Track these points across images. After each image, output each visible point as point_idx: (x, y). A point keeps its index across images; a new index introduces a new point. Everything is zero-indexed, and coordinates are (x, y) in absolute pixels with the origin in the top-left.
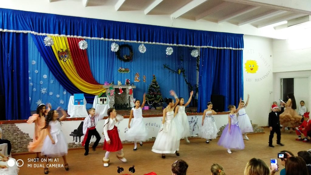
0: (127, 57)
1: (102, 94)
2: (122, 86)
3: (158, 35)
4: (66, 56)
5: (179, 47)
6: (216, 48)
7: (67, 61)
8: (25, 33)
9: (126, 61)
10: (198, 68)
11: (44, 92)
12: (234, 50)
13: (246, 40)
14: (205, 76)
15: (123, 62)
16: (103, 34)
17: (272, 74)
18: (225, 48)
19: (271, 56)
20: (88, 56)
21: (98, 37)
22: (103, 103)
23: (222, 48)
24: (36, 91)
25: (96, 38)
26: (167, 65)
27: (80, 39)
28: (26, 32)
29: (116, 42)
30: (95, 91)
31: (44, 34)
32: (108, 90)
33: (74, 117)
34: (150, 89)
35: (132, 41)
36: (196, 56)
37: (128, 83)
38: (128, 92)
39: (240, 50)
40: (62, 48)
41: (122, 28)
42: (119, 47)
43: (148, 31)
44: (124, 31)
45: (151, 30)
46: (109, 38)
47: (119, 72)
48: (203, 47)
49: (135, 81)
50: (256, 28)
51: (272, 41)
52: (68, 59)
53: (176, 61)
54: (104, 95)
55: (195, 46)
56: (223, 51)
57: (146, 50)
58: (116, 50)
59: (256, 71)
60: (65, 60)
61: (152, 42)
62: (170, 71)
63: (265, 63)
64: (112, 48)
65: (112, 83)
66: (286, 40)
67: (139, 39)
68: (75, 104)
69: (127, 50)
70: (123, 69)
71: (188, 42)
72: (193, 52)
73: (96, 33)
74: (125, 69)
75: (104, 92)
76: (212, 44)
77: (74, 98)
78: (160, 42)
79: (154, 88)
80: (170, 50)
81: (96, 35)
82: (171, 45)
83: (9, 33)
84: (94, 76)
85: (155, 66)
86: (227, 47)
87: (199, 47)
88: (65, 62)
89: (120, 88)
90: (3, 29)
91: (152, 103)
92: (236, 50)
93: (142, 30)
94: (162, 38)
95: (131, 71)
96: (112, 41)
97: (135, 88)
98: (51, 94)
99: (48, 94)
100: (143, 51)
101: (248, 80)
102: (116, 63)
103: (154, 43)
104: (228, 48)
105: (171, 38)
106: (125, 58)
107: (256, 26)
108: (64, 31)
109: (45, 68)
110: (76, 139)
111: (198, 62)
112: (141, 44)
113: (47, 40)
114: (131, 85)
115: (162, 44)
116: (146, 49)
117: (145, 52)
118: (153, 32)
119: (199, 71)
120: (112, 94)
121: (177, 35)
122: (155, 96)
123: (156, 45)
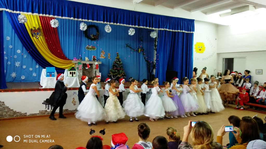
0: (94, 36)
1: (71, 68)
2: (89, 62)
3: (122, 17)
4: (38, 34)
5: (140, 28)
6: (171, 30)
7: (39, 38)
9: (93, 40)
10: (155, 48)
11: (18, 65)
12: (186, 33)
13: (196, 25)
14: (162, 55)
15: (90, 41)
16: (73, 14)
17: (216, 54)
20: (59, 34)
21: (68, 16)
23: (176, 31)
24: (11, 65)
25: (67, 18)
26: (129, 45)
27: (52, 18)
29: (85, 22)
30: (65, 65)
31: (18, 12)
32: (77, 65)
33: (46, 88)
34: (113, 65)
35: (99, 22)
36: (154, 37)
37: (94, 59)
38: (94, 67)
39: (191, 33)
40: (34, 27)
41: (90, 9)
42: (87, 26)
43: (113, 13)
44: (92, 13)
45: (116, 13)
46: (78, 18)
47: (87, 49)
48: (160, 29)
49: (101, 58)
50: (205, 15)
51: (217, 26)
52: (41, 36)
53: (137, 41)
54: (73, 69)
55: (153, 28)
56: (177, 33)
57: (111, 30)
58: (85, 29)
59: (204, 52)
60: (37, 37)
61: (117, 23)
62: (131, 50)
63: (211, 45)
64: (81, 27)
65: (80, 59)
66: (229, 26)
67: (105, 20)
68: (47, 76)
69: (93, 30)
70: (90, 47)
71: (148, 25)
72: (152, 34)
73: (66, 13)
74: (92, 47)
75: (73, 66)
76: (168, 27)
77: (47, 70)
78: (123, 24)
79: (118, 64)
80: (133, 31)
81: (67, 15)
82: (134, 26)
84: (64, 52)
85: (119, 45)
86: (180, 30)
87: (157, 29)
88: (38, 39)
89: (88, 63)
91: (115, 77)
92: (188, 33)
93: (108, 12)
94: (125, 20)
95: (97, 49)
96: (81, 20)
97: (101, 63)
98: (24, 67)
99: (22, 67)
100: (108, 30)
101: (196, 59)
102: (84, 41)
103: (118, 24)
104: (181, 31)
105: (134, 20)
106: (92, 37)
107: (205, 13)
108: (37, 10)
109: (19, 43)
110: (48, 107)
111: (156, 43)
112: (107, 24)
113: (21, 18)
114: (97, 61)
115: (125, 25)
117: (110, 31)
118: (117, 15)
119: (156, 51)
120: (80, 68)
121: (139, 18)
122: (118, 71)
123: (120, 26)
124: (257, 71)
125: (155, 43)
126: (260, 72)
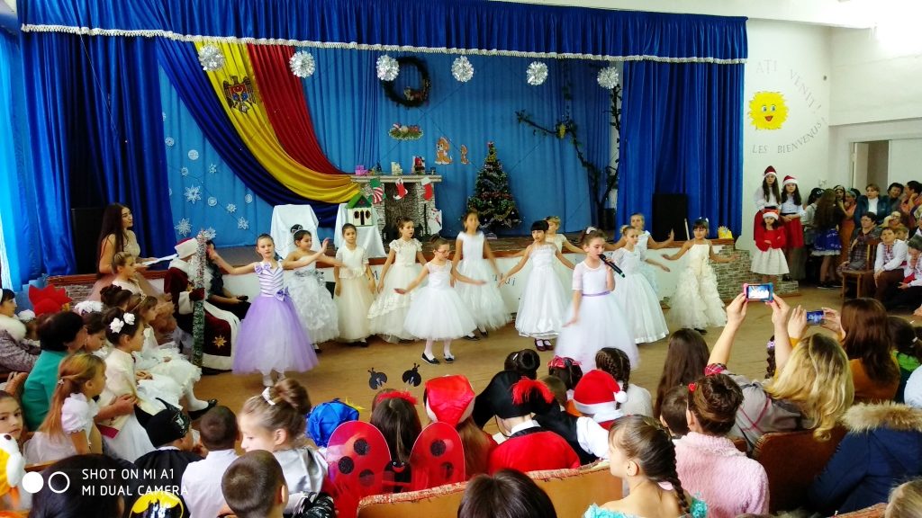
0: (413, 92)
1: (358, 198)
2: (403, 177)
3: (506, 29)
5: (565, 60)
6: (668, 59)
7: (249, 111)
8: (148, 36)
9: (411, 106)
10: (614, 120)
11: (195, 196)
12: (719, 65)
13: (753, 35)
14: (637, 142)
15: (402, 107)
16: (355, 30)
17: (827, 128)
18: (695, 59)
19: (825, 78)
20: (307, 93)
21: (341, 40)
22: (363, 223)
23: (685, 60)
24: (173, 196)
25: (338, 45)
26: (526, 114)
28: (152, 35)
29: (391, 54)
30: (330, 192)
32: (368, 188)
34: (479, 182)
35: (433, 50)
36: (611, 85)
37: (419, 169)
38: (420, 192)
39: (737, 65)
40: (234, 73)
42: (398, 66)
44: (412, 23)
46: (370, 42)
47: (393, 137)
48: (630, 58)
49: (440, 163)
51: (829, 35)
53: (552, 100)
54: (362, 202)
55: (608, 57)
56: (687, 70)
57: (472, 73)
58: (393, 75)
59: (782, 124)
61: (489, 49)
62: (535, 131)
63: (807, 99)
64: (381, 69)
65: (374, 169)
66: (869, 29)
67: (454, 42)
69: (412, 72)
71: (590, 46)
72: (602, 75)
73: (336, 30)
74: (410, 127)
75: (356, 192)
76: (657, 50)
78: (509, 49)
79: (491, 178)
80: (541, 70)
81: (336, 35)
82: (543, 55)
83: (106, 38)
84: (324, 150)
85: (494, 121)
86: (699, 56)
87: (620, 58)
89: (400, 181)
90: (91, 28)
91: (488, 222)
92: (726, 65)
93: (460, 15)
94: (516, 35)
95: (426, 137)
96: (380, 49)
97: (440, 180)
99: (205, 201)
100: (464, 75)
101: (757, 149)
102: (384, 114)
103: (494, 52)
104: (702, 60)
105: (543, 35)
106: (409, 96)
108: (250, 28)
109: (193, 131)
111: (615, 101)
112: (459, 56)
113: (208, 54)
114: (428, 173)
115: (516, 53)
116: (472, 69)
117: (469, 77)
118: (490, 21)
119: (618, 129)
120: (378, 200)
121: (559, 25)
122: (496, 202)
123: (500, 57)
125: (613, 104)
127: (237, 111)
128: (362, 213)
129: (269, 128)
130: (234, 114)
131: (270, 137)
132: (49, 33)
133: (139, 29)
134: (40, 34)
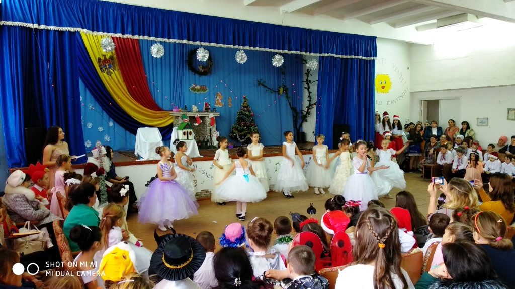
0: (203, 67)
3: (263, 37)
4: (111, 67)
5: (291, 54)
6: (340, 56)
7: (112, 75)
8: (72, 31)
9: (202, 75)
10: (306, 86)
12: (364, 60)
13: (380, 46)
16: (187, 33)
17: (409, 93)
18: (353, 56)
19: (408, 68)
21: (179, 39)
22: (187, 138)
23: (348, 57)
25: (177, 41)
26: (262, 81)
27: (153, 42)
28: (75, 30)
30: (157, 121)
32: (180, 119)
33: (151, 159)
34: (239, 117)
35: (226, 46)
36: (314, 68)
37: (207, 109)
38: (208, 122)
39: (372, 60)
40: (104, 54)
41: (213, 26)
42: (208, 53)
43: (248, 30)
44: (216, 30)
45: (253, 29)
46: (194, 40)
47: (192, 91)
48: (323, 55)
49: (217, 106)
50: (393, 28)
51: (410, 47)
52: (115, 71)
56: (349, 61)
57: (246, 59)
59: (389, 90)
60: (109, 73)
61: (254, 47)
62: (267, 91)
63: (400, 78)
65: (184, 109)
66: (429, 45)
67: (237, 42)
70: (198, 87)
71: (304, 48)
72: (309, 63)
73: (175, 33)
74: (201, 87)
76: (335, 51)
79: (246, 115)
80: (280, 59)
81: (176, 36)
82: (281, 51)
83: (48, 31)
86: (355, 55)
87: (318, 55)
89: (197, 115)
90: (39, 25)
91: (244, 139)
92: (367, 60)
93: (240, 28)
94: (268, 41)
96: (199, 44)
97: (219, 116)
98: (90, 126)
99: (85, 125)
100: (242, 60)
101: (378, 103)
102: (187, 80)
103: (257, 48)
104: (356, 57)
105: (281, 41)
106: (200, 70)
107: (394, 25)
108: (130, 29)
112: (239, 50)
113: (106, 43)
114: (212, 112)
115: (268, 50)
116: (246, 57)
117: (245, 61)
118: (255, 33)
121: (289, 37)
122: (248, 127)
123: (259, 51)
124: (479, 121)
125: (307, 78)
126: (485, 123)
127: (105, 74)
128: (187, 132)
129: (123, 84)
130: (103, 76)
131: (123, 88)
132: (15, 26)
133: (67, 26)
134: (9, 26)
